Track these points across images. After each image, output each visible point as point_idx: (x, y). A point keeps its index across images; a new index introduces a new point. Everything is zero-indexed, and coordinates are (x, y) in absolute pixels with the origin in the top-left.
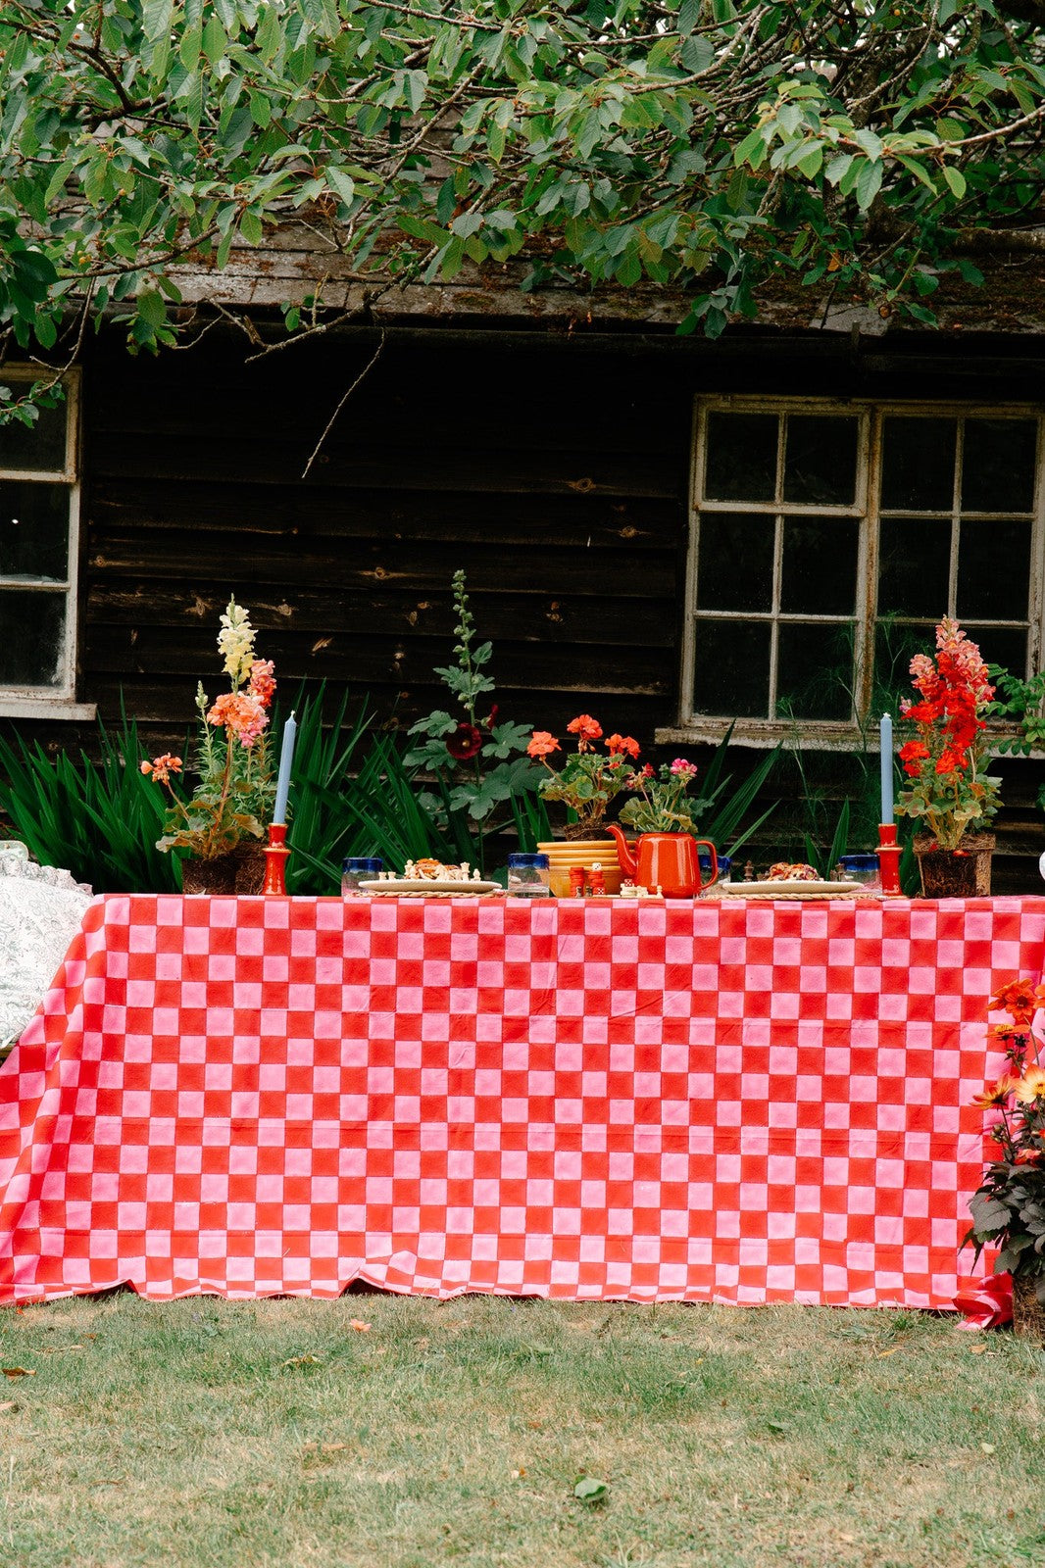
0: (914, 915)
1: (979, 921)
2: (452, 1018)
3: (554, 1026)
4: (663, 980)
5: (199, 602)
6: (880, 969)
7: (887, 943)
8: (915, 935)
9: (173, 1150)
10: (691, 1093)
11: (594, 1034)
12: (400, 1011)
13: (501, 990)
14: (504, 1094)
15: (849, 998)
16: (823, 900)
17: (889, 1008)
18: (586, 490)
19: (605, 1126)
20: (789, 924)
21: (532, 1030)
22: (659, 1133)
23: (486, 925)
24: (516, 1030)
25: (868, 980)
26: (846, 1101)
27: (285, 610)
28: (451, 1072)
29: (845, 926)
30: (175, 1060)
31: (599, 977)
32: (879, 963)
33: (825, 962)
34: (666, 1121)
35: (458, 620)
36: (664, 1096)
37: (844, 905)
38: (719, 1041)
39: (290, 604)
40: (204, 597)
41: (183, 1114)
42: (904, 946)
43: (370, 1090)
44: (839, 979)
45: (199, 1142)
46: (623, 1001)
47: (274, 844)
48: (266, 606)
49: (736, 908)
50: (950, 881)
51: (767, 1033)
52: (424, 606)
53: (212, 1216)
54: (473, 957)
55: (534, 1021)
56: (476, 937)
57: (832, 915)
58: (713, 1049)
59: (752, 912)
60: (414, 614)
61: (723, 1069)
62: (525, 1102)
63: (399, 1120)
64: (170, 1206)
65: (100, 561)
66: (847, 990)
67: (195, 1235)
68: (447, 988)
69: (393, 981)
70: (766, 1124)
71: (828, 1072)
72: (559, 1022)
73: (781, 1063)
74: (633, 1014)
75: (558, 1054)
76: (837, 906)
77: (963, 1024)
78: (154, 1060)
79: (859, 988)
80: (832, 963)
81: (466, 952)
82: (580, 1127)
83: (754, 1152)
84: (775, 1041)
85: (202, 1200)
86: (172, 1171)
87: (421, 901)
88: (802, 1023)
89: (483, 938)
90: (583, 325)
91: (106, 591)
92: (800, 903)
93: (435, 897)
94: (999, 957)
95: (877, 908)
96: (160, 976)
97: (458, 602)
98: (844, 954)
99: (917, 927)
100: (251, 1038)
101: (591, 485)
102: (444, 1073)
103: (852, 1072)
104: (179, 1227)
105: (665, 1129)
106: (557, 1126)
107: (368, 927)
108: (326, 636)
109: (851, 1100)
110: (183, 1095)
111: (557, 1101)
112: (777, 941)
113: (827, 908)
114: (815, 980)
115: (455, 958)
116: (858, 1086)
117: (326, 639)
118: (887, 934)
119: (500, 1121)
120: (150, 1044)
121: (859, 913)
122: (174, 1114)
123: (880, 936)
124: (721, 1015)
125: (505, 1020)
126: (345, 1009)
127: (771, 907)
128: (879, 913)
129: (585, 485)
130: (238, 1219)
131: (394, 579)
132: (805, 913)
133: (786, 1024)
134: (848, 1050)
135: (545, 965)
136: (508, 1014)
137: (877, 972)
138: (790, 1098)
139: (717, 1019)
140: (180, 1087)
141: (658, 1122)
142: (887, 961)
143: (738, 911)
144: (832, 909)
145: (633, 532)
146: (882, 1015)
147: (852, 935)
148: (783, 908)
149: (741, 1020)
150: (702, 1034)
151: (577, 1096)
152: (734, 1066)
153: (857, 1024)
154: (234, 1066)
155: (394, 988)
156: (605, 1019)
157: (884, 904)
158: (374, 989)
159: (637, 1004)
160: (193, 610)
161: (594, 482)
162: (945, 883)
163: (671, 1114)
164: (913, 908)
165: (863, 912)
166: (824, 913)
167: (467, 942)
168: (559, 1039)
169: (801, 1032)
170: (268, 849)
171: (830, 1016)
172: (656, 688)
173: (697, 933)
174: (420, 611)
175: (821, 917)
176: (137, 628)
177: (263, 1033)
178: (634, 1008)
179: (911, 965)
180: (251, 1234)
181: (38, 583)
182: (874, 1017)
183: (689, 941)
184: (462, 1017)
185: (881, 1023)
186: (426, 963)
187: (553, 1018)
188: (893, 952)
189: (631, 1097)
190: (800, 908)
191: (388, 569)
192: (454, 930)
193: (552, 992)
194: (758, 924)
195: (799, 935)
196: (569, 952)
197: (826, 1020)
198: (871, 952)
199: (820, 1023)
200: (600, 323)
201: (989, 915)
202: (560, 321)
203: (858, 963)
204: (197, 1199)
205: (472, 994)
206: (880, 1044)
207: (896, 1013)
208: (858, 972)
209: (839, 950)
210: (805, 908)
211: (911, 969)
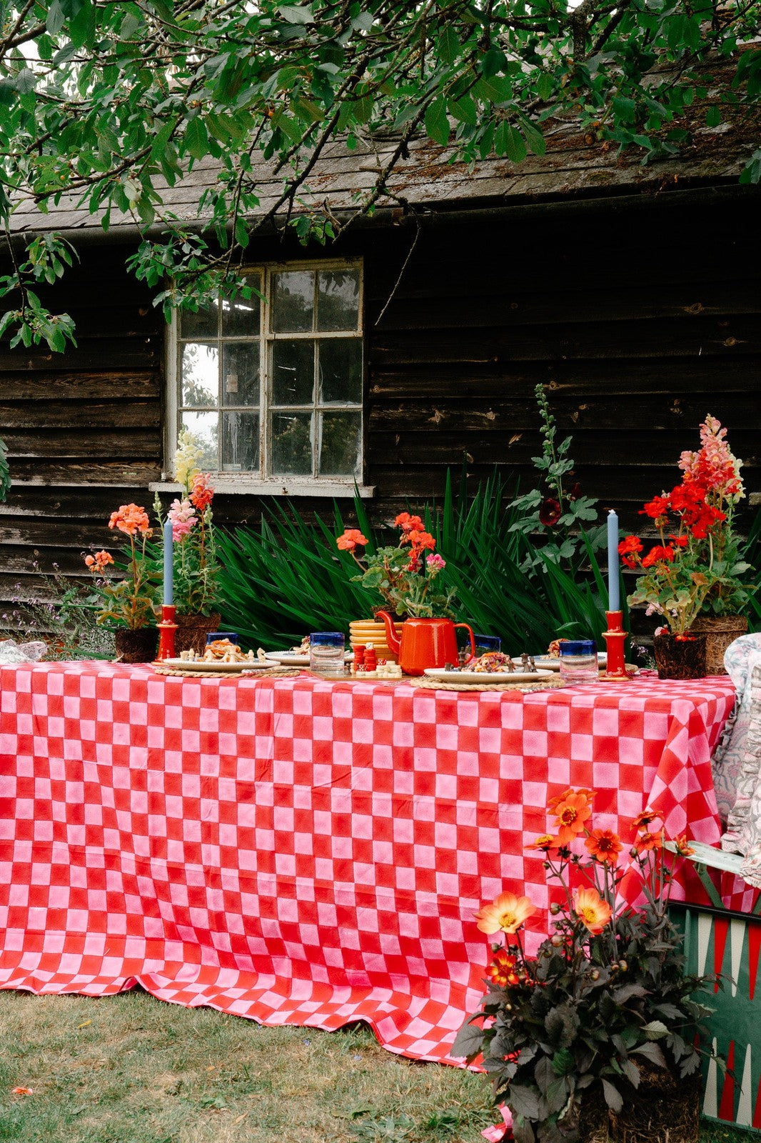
0: (550, 708)
1: (606, 718)
2: (202, 779)
3: (272, 791)
4: (351, 758)
5: (437, 413)
6: (521, 758)
7: (527, 734)
8: (551, 728)
9: (30, 866)
10: (375, 858)
11: (302, 800)
12: (167, 770)
13: (235, 758)
14: (239, 846)
15: (496, 783)
16: (476, 691)
17: (533, 794)
18: (696, 312)
19: (312, 880)
20: (447, 712)
21: (258, 794)
22: (353, 890)
23: (224, 702)
24: (246, 793)
25: (511, 768)
26: (498, 876)
27: (491, 416)
28: (203, 824)
29: (493, 716)
30: (32, 796)
31: (304, 752)
32: (520, 753)
33: (476, 749)
34: (358, 880)
35: (543, 422)
36: (355, 859)
37: (491, 696)
38: (395, 814)
39: (494, 411)
40: (440, 410)
41: (38, 838)
42: (542, 738)
43: (150, 833)
44: (488, 764)
45: (49, 861)
46: (321, 774)
47: (164, 621)
48: (478, 414)
49: (406, 696)
51: (433, 809)
52: (583, 407)
53: (55, 919)
54: (215, 729)
55: (259, 786)
56: (216, 712)
57: (481, 705)
58: (391, 821)
59: (418, 700)
60: (576, 414)
61: (399, 839)
62: (254, 854)
63: (170, 859)
64: (26, 910)
65: (376, 389)
66: (495, 775)
67: (42, 933)
68: (198, 754)
69: (162, 746)
70: (434, 890)
71: (482, 849)
72: (276, 788)
73: (444, 838)
74: (330, 786)
75: (276, 816)
78: (18, 795)
79: (504, 774)
80: (483, 750)
81: (210, 724)
82: (294, 878)
83: (427, 914)
84: (439, 817)
85: (50, 906)
86: (29, 882)
87: (180, 680)
88: (460, 804)
89: (222, 713)
90: (671, 186)
91: (381, 409)
92: (456, 694)
93: (191, 677)
94: (626, 752)
95: (519, 701)
96: (20, 731)
97: (542, 407)
98: (492, 742)
99: (553, 721)
100: (76, 783)
101: (701, 308)
102: (198, 823)
103: (502, 851)
104: (31, 927)
105: (357, 886)
106: (278, 876)
107: (145, 700)
108: (518, 433)
109: (503, 875)
110: (37, 823)
111: (276, 855)
112: (438, 726)
113: (478, 699)
114: (469, 765)
115: (203, 729)
116: (509, 863)
117: (518, 435)
118: (526, 726)
119: (237, 867)
120: (15, 783)
121: (504, 705)
122: (32, 838)
123: (521, 728)
124: (397, 791)
125: (239, 784)
126: (132, 766)
127: (432, 696)
128: (520, 706)
129: (696, 308)
130: (75, 922)
131: (563, 389)
132: (460, 703)
133: (447, 803)
134: (497, 831)
135: (265, 738)
136: (240, 778)
137: (519, 761)
138: (452, 870)
139: (393, 794)
140: (36, 818)
141: (352, 880)
142: (528, 751)
143: (407, 698)
144: (482, 700)
145: (733, 341)
146: (526, 800)
147: (499, 725)
148: (443, 698)
149: (411, 796)
150: (383, 807)
151: (291, 852)
152: (408, 837)
153: (504, 808)
154: (67, 804)
155: (163, 751)
156: (309, 788)
157: (526, 697)
158: (150, 751)
159: (333, 776)
160: (433, 419)
161: (703, 306)
162: (667, 666)
163: (361, 874)
164: (550, 703)
165: (508, 704)
166: (475, 704)
167: (210, 715)
168: (276, 803)
169: (459, 812)
170: (159, 625)
171: (482, 799)
172: (752, 462)
173: (376, 717)
174: (580, 411)
175: (474, 707)
176: (400, 434)
177: (86, 780)
178: (330, 781)
179: (550, 754)
180: (84, 935)
181: (344, 406)
182: (519, 802)
183: (370, 724)
184: (209, 778)
185: (525, 807)
186: (184, 732)
187: (271, 785)
188: (533, 743)
189: (330, 857)
190: (456, 699)
191: (559, 382)
192: (202, 705)
193: (270, 761)
194: (423, 711)
195: (456, 723)
196: (282, 728)
197: (479, 802)
198: (514, 742)
199: (473, 805)
200: (683, 182)
201: (614, 714)
202: (654, 184)
203: (503, 752)
204: (46, 905)
205: (216, 760)
206: (524, 828)
207: (537, 799)
208: (503, 759)
209: (488, 738)
210: (460, 698)
211: (549, 759)
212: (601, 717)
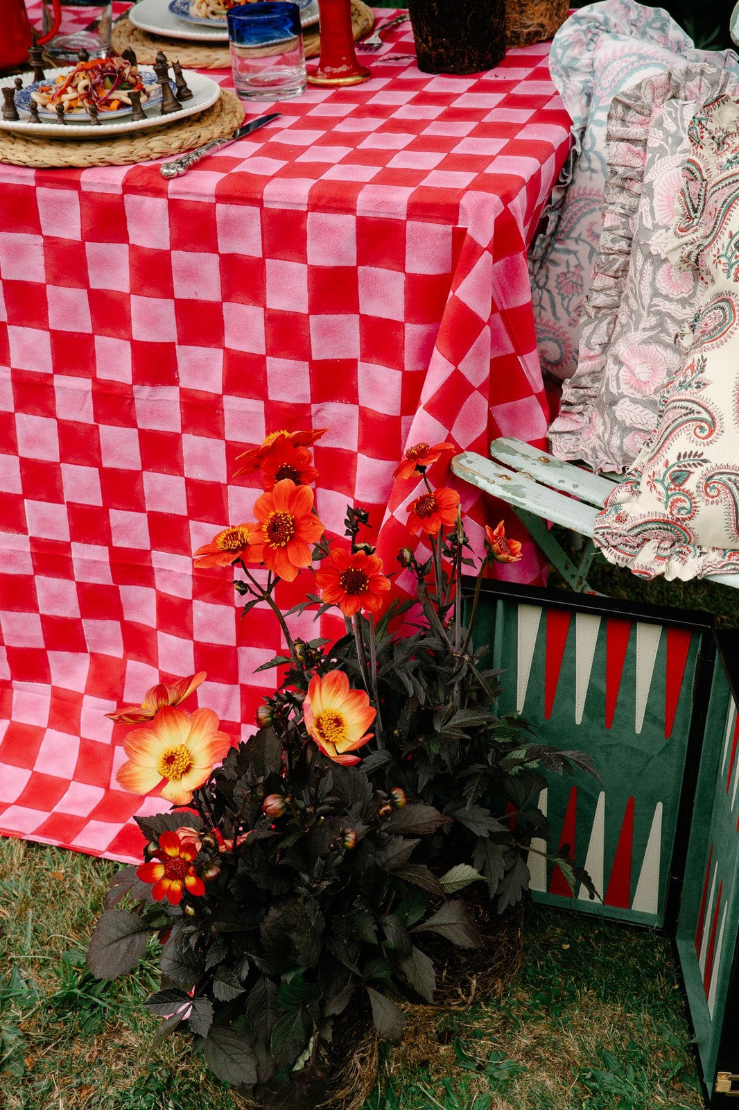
0: (221, 209)
1: (332, 231)
6: (171, 302)
7: (180, 258)
8: (225, 246)
15: (127, 347)
17: (199, 369)
25: (153, 321)
26: (141, 509)
29: (111, 220)
32: (168, 292)
33: (83, 282)
37: (103, 181)
42: (210, 265)
44: (109, 311)
50: (442, 45)
57: (85, 197)
66: (123, 332)
73: (34, 441)
76: (92, 181)
77: (314, 407)
79: (141, 331)
88: (59, 381)
92: (32, 173)
94: (372, 295)
95: (159, 192)
98: (113, 271)
99: (226, 234)
103: (145, 467)
109: (149, 508)
112: (2, 237)
113: (76, 185)
114: (71, 312)
116: (158, 488)
118: (177, 243)
121: (130, 199)
123: (166, 246)
128: (161, 203)
132: (43, 192)
134: (134, 432)
137: (166, 308)
142: (183, 290)
146: (186, 380)
147: (124, 238)
153: (144, 392)
162: (435, 47)
164: (222, 197)
166: (72, 195)
175: (69, 202)
179: (227, 297)
182: (174, 382)
185: (183, 391)
188: (191, 274)
195: (38, 231)
197: (95, 380)
198: (154, 273)
201: (348, 222)
203: (136, 290)
206: (185, 427)
207: (206, 378)
208: (137, 304)
209: (103, 262)
210: (40, 181)
211: (225, 305)
212: (322, 228)
